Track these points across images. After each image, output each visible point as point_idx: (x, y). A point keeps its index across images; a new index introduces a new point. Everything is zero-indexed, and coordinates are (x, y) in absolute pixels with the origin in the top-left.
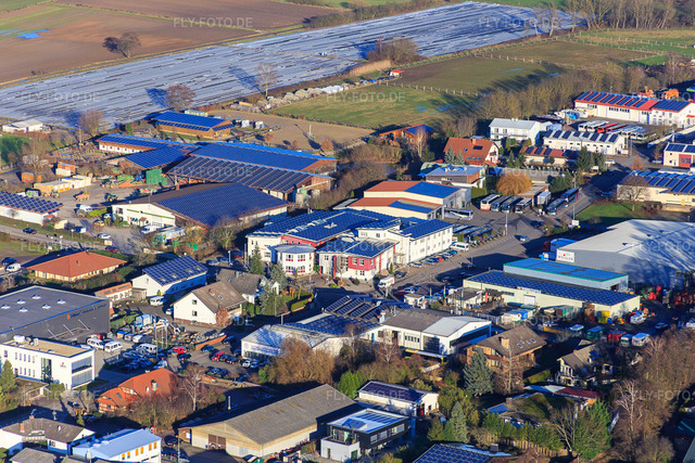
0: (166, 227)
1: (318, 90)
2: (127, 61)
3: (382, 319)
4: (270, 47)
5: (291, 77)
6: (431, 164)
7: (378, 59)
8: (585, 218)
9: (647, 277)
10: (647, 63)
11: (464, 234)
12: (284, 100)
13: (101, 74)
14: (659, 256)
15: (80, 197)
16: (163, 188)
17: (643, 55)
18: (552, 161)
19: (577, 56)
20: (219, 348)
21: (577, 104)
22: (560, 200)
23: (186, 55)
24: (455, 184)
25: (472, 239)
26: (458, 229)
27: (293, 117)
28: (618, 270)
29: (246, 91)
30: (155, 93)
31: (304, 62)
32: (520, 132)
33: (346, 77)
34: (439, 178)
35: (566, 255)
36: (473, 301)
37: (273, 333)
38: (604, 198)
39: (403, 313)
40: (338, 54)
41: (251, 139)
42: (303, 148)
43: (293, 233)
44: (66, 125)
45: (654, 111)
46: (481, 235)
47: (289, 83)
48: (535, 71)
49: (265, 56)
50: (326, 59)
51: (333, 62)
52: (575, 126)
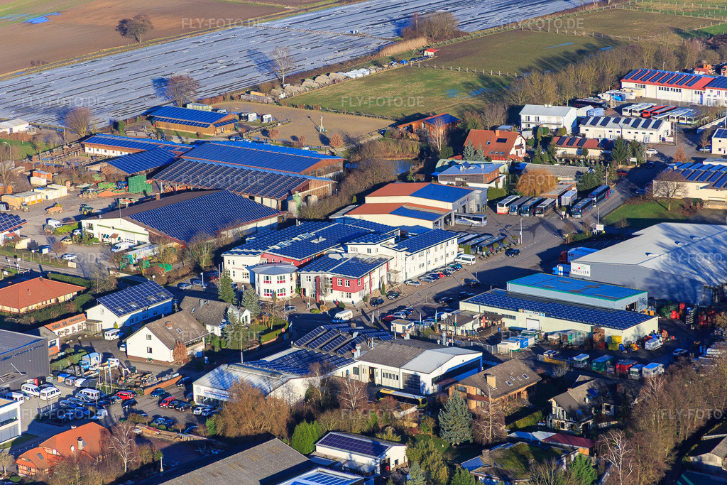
0: (139, 244)
1: (341, 75)
2: (137, 47)
3: (357, 354)
4: (298, 26)
5: (314, 59)
6: (447, 162)
7: (414, 37)
8: (613, 221)
9: (671, 292)
10: (712, 32)
11: (472, 244)
12: (301, 88)
13: (106, 63)
14: (685, 267)
15: (51, 210)
16: (147, 197)
17: (708, 22)
18: (585, 153)
19: (636, 27)
20: (171, 391)
21: (624, 84)
22: (586, 201)
23: (205, 37)
24: (471, 185)
25: (481, 250)
26: (466, 238)
27: (308, 107)
28: (639, 284)
29: (262, 78)
30: (160, 83)
31: (333, 43)
32: (554, 120)
33: (375, 58)
34: (452, 178)
35: (581, 268)
36: (468, 326)
37: (229, 375)
38: (638, 196)
39: (382, 346)
40: (371, 31)
41: (256, 135)
42: (310, 144)
43: (274, 251)
44: (55, 124)
45: (708, 91)
46: (491, 245)
47: (311, 68)
48: (587, 45)
49: (291, 36)
50: (357, 38)
51: (364, 41)
52: (619, 110)
